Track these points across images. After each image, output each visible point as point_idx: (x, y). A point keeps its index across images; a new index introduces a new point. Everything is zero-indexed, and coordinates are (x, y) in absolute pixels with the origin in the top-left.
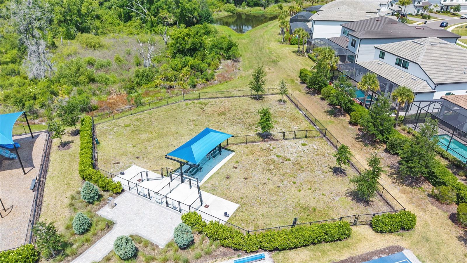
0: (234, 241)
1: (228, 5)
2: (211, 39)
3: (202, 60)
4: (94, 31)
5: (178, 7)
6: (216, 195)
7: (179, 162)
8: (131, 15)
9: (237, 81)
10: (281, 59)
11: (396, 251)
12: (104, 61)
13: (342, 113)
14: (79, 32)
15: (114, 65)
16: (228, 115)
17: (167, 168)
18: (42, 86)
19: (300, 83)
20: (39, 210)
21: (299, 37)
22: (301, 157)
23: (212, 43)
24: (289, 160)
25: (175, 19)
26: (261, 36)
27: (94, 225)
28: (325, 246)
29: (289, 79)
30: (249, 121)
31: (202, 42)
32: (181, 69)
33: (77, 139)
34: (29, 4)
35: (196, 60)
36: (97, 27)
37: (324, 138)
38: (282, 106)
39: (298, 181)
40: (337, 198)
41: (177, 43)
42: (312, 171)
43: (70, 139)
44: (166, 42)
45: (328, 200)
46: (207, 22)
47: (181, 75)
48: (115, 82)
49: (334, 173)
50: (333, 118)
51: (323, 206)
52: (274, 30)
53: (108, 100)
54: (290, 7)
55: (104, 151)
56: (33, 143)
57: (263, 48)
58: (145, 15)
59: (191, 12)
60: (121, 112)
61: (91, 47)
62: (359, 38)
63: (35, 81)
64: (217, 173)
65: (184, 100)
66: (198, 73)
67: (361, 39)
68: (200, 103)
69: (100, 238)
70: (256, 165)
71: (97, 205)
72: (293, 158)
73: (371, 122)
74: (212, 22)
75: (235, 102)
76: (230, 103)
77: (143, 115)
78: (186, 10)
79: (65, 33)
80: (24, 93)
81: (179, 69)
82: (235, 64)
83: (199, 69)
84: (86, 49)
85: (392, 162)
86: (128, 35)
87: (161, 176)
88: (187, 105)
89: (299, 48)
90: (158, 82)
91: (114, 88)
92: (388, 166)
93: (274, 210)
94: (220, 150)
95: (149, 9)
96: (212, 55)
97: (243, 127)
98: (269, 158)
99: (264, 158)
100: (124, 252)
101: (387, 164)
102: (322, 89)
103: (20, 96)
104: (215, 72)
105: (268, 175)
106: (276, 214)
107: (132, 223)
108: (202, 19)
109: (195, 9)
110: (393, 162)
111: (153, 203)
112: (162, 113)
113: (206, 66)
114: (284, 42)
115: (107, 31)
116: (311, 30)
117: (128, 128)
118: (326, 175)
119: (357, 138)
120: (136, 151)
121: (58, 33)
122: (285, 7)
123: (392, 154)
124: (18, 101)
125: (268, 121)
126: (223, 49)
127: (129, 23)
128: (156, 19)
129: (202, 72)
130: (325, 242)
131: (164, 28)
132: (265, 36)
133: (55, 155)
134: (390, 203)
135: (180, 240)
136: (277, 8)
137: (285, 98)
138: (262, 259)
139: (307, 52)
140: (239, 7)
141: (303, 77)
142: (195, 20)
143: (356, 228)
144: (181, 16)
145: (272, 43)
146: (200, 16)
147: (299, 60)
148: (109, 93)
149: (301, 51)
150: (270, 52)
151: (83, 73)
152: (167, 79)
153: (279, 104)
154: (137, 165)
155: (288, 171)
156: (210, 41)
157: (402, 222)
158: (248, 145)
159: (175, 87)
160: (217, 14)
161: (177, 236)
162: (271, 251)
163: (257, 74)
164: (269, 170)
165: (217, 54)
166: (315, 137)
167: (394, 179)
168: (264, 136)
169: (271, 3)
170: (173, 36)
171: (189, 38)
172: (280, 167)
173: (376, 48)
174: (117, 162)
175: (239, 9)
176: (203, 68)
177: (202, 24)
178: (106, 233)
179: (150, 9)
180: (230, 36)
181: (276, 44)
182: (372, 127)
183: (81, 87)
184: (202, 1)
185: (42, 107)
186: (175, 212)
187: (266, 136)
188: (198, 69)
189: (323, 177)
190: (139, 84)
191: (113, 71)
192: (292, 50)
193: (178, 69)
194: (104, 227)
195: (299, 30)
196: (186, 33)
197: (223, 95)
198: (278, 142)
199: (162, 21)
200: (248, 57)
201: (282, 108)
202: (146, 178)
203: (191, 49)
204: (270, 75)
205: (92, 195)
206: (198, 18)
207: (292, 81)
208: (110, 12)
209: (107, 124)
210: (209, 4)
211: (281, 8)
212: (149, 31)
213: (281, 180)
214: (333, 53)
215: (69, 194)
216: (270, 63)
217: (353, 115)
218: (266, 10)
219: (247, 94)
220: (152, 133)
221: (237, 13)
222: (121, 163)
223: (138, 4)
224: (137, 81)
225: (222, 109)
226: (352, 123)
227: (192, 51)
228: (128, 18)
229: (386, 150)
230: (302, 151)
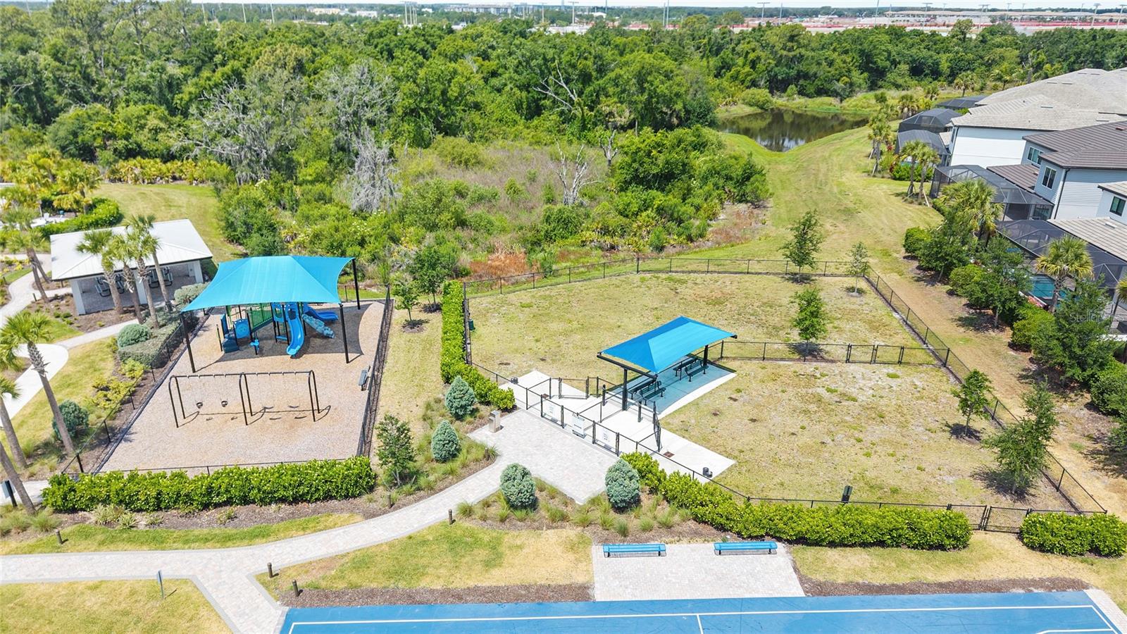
0: (719, 510)
1: (753, 90)
2: (708, 158)
3: (684, 200)
4: (467, 133)
5: (642, 90)
6: (690, 438)
7: (622, 366)
8: (542, 105)
9: (755, 246)
10: (866, 207)
11: (1069, 588)
12: (484, 189)
13: (996, 324)
14: (440, 133)
15: (504, 200)
16: (729, 306)
17: (598, 378)
18: (376, 222)
19: (905, 258)
20: (373, 417)
21: (914, 162)
22: (881, 397)
23: (710, 165)
24: (855, 400)
25: (632, 116)
26: (825, 159)
27: (464, 451)
28: (906, 554)
29: (879, 248)
30: (775, 320)
31: (686, 161)
32: (637, 215)
33: (436, 318)
34: (362, 76)
35: (670, 196)
36: (474, 124)
37: (943, 369)
38: (853, 300)
39: (868, 438)
40: (951, 480)
41: (634, 161)
42: (903, 425)
43: (423, 316)
44: (610, 161)
45: (929, 478)
46: (702, 124)
47: (635, 225)
48: (503, 230)
49: (952, 434)
50: (971, 333)
51: (915, 487)
52: (857, 147)
53: (489, 262)
54: (903, 98)
55: (482, 343)
56: (359, 317)
57: (826, 183)
58: (572, 104)
59: (669, 102)
60: (513, 284)
61: (460, 163)
62: (1062, 167)
63: (362, 213)
64: (695, 403)
65: (638, 272)
66: (672, 225)
67: (1068, 169)
68: (670, 279)
69: (474, 473)
70: (779, 401)
71: (470, 423)
72: (864, 398)
73: (1058, 339)
74: (712, 124)
75: (748, 284)
76: (736, 284)
77: (558, 290)
78: (658, 97)
79: (412, 135)
80: (345, 232)
81: (633, 214)
82: (756, 211)
83: (676, 215)
84: (450, 166)
85: (1099, 431)
86: (531, 144)
87: (585, 394)
88: (643, 280)
89: (912, 186)
90: (588, 235)
91: (502, 240)
92: (1088, 436)
93: (806, 480)
94: (705, 364)
95: (580, 94)
96: (706, 188)
97: (760, 330)
98: (810, 391)
99: (799, 390)
100: (517, 490)
101: (1088, 431)
102: (951, 270)
103: (338, 236)
104: (709, 225)
105: (803, 420)
106: (811, 486)
107: (529, 458)
108: (691, 117)
109: (678, 95)
110: (1104, 430)
111: (567, 433)
112: (593, 290)
113: (691, 210)
114: (877, 172)
115: (491, 135)
116: (948, 149)
117: (526, 310)
118: (933, 435)
119: (1022, 377)
120: (541, 348)
121: (400, 133)
122: (893, 98)
123: (1104, 414)
124: (335, 244)
125: (816, 317)
126: (731, 179)
127: (535, 122)
128: (593, 113)
129: (680, 222)
130: (909, 547)
131: (608, 132)
132: (835, 159)
133: (397, 339)
134: (1078, 505)
135: (617, 489)
136: (873, 101)
137: (862, 284)
138: (770, 553)
139: (932, 195)
140: (780, 96)
141: (911, 246)
142: (675, 121)
143: (984, 535)
144: (646, 109)
145: (848, 174)
146: (687, 112)
147: (909, 213)
148: (491, 250)
149: (917, 194)
150: (840, 192)
151: (447, 208)
152: (605, 231)
153: (848, 295)
154: (541, 371)
155: (848, 418)
156: (705, 162)
157: (1093, 535)
158: (766, 363)
159: (620, 248)
160: (727, 111)
161: (610, 480)
162: (789, 542)
163: (802, 227)
164: (806, 412)
165: (718, 189)
166: (921, 364)
167: (1099, 462)
168: (804, 351)
169: (858, 89)
170: (628, 146)
171: (660, 152)
172: (833, 410)
173: (1103, 189)
174: (505, 362)
175: (779, 101)
176: (683, 213)
177: (690, 128)
178: (483, 468)
179: (583, 93)
180: (751, 155)
181: (857, 177)
182: (1058, 350)
183: (441, 233)
184: (695, 80)
185: (373, 260)
186: (607, 454)
187: (808, 352)
188: (672, 215)
189: (927, 438)
190: (549, 238)
191: (500, 208)
192: (896, 190)
193: (630, 214)
194: (481, 456)
195: (914, 145)
196: (656, 143)
197: (721, 269)
198: (834, 364)
199: (605, 120)
200: (787, 199)
201: (854, 302)
202: (558, 394)
203: (661, 177)
204: (834, 237)
205: (463, 403)
206: (683, 115)
207: (886, 253)
208: (499, 99)
209: (489, 299)
210: (709, 86)
211: (882, 99)
212: (574, 139)
213: (830, 433)
214: (989, 194)
215: (421, 401)
216: (838, 214)
217: (1020, 327)
218: (845, 104)
219: (776, 271)
220: (570, 322)
221: (772, 109)
222: (512, 364)
223: (560, 81)
224: (547, 231)
225: (717, 294)
226: (1016, 346)
227: (664, 179)
228: (534, 110)
229: (1090, 406)
230: (887, 387)
